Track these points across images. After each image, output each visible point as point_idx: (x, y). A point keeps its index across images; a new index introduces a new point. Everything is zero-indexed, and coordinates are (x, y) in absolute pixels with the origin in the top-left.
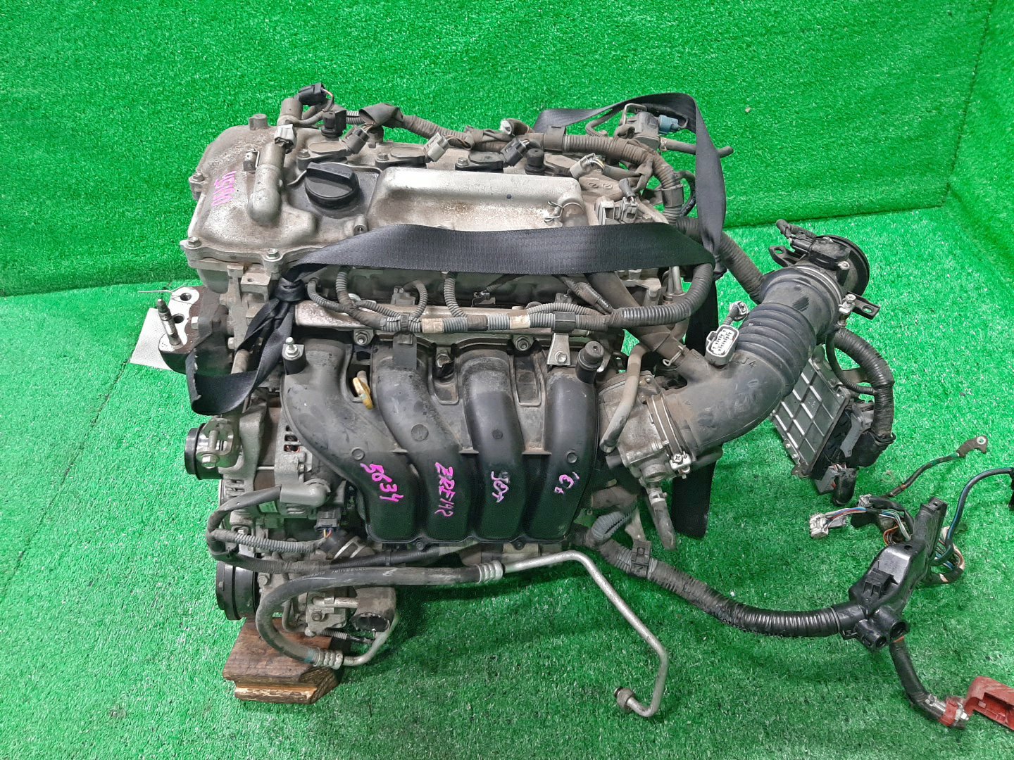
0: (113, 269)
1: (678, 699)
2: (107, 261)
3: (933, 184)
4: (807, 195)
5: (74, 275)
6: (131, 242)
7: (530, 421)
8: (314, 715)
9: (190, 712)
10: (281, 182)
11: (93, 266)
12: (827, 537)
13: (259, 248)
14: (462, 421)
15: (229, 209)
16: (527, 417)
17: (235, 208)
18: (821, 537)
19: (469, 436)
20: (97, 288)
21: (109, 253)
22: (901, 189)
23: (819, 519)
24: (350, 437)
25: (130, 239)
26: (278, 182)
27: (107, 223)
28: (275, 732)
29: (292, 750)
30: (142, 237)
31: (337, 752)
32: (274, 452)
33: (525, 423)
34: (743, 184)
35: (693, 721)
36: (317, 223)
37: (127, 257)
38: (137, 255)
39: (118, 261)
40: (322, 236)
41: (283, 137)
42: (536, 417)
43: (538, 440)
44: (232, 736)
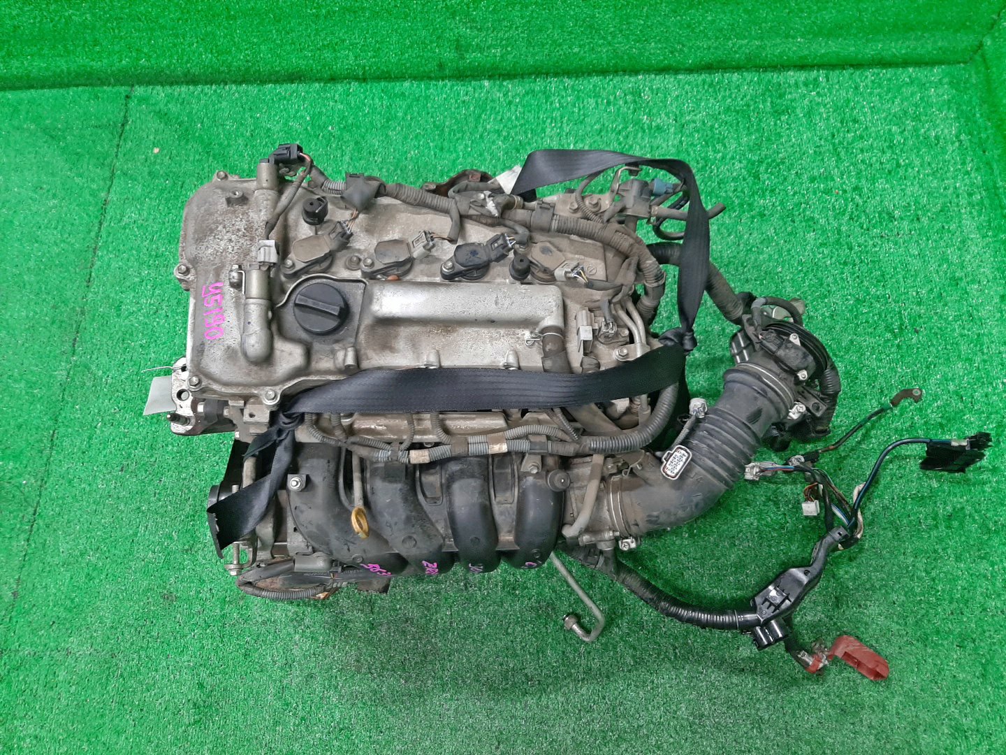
0: (69, 74)
1: (612, 620)
2: (63, 65)
3: (965, 41)
4: (827, 43)
5: (28, 76)
6: (84, 45)
7: (503, 517)
8: (327, 609)
9: (228, 599)
10: (270, 314)
11: (47, 69)
12: (757, 482)
13: (256, 386)
14: (445, 520)
15: (223, 348)
16: (502, 513)
17: (229, 347)
18: (752, 482)
19: (450, 531)
20: (56, 90)
21: (62, 56)
22: (928, 46)
23: (753, 467)
24: (351, 548)
25: (82, 43)
26: (267, 314)
27: (54, 26)
28: (298, 620)
29: (312, 638)
30: (96, 42)
31: (347, 642)
32: (286, 533)
33: (499, 519)
34: (760, 28)
35: (621, 639)
36: (308, 354)
37: (82, 61)
38: (93, 60)
39: (73, 67)
40: (315, 365)
41: (267, 260)
42: (509, 514)
43: (510, 532)
44: (264, 623)
